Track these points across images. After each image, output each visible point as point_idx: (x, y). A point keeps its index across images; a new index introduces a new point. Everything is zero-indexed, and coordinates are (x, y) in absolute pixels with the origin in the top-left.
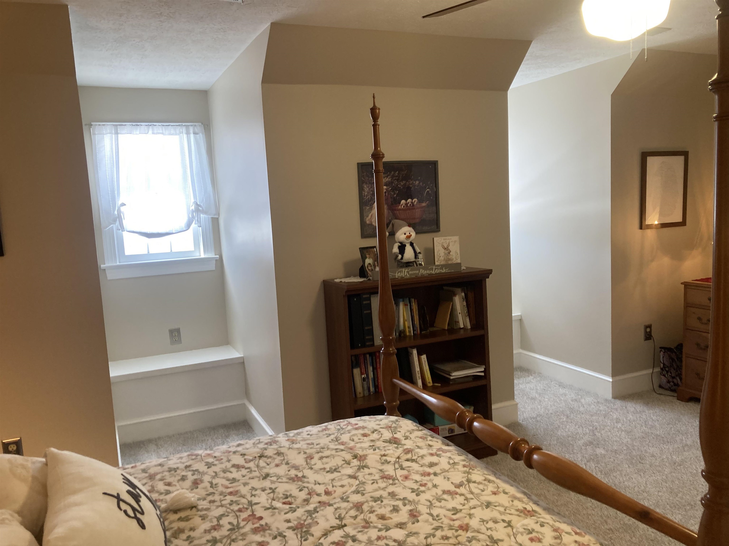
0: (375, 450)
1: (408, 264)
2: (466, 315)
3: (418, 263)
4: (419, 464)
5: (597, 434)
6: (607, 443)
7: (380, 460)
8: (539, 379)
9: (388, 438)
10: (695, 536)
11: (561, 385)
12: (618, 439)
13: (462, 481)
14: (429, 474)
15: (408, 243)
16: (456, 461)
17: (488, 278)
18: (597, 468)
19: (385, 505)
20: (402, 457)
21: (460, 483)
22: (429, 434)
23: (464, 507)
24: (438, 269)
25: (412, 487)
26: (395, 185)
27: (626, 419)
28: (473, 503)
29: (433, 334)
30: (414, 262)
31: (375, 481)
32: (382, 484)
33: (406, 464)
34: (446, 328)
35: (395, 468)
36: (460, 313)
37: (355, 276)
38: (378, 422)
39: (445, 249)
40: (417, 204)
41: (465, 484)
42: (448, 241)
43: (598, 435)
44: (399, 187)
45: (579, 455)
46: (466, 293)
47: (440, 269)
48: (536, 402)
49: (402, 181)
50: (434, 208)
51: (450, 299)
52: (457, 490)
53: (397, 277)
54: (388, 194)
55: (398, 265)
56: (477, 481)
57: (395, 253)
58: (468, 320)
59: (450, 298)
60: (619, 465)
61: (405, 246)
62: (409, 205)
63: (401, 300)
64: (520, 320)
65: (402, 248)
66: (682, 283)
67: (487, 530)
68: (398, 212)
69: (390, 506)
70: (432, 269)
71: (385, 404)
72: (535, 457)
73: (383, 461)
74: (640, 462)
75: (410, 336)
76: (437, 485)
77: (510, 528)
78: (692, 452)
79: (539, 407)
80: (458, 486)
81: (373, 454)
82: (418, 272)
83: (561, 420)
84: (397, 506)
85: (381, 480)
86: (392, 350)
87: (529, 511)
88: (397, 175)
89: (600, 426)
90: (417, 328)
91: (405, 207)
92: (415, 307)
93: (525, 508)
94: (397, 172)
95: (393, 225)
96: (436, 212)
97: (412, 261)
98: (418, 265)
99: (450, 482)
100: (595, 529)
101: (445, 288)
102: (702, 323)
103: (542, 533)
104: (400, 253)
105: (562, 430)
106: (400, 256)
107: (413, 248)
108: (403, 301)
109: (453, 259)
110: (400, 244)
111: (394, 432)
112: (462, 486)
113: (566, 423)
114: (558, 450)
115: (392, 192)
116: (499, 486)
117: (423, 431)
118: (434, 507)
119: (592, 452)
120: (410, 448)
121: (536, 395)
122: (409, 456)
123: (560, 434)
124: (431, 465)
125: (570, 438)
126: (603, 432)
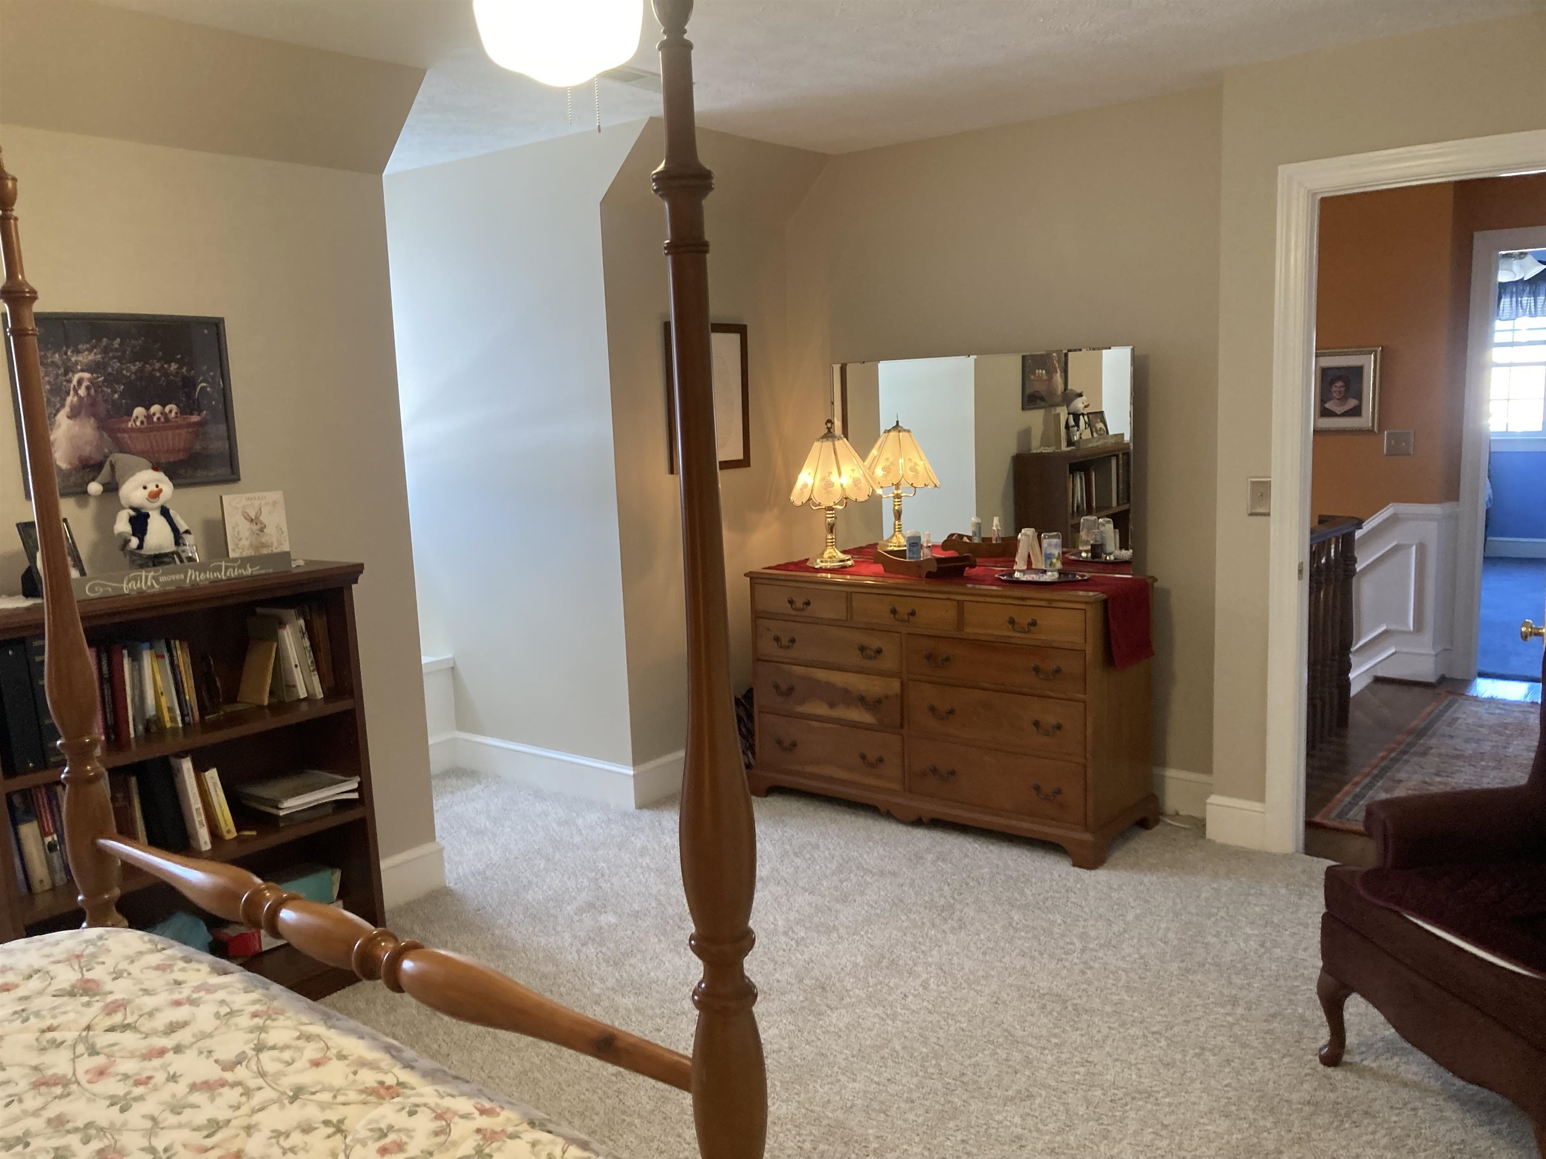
0: (26, 1020)
1: (158, 560)
2: (312, 668)
3: (183, 555)
4: (141, 1033)
5: (603, 885)
6: (622, 900)
7: (36, 1044)
8: (494, 789)
9: (66, 986)
10: (685, 1064)
11: (539, 795)
12: (643, 890)
13: (244, 1052)
14: (162, 1052)
15: (156, 509)
16: (236, 1007)
17: (356, 582)
18: (600, 954)
19: (33, 1151)
20: (97, 1024)
21: (237, 1056)
22: (180, 955)
23: (238, 1113)
24: (234, 568)
25: (111, 1093)
26: (113, 370)
27: (659, 845)
28: (258, 1099)
29: (235, 719)
30: (173, 553)
31: (16, 1098)
32: (32, 1102)
33: (102, 1040)
34: (266, 703)
35: (74, 1053)
36: (296, 666)
37: (11, 594)
38: (47, 950)
39: (252, 520)
40: (176, 417)
41: (249, 1056)
42: (257, 503)
43: (606, 886)
44: (125, 376)
45: (567, 936)
46: (309, 618)
47: (239, 567)
48: (486, 839)
49: (133, 361)
50: (223, 427)
51: (273, 636)
52: (229, 1076)
53: (126, 592)
54: (96, 391)
55: (132, 562)
56: (281, 1044)
57: (120, 534)
58: (316, 679)
59: (271, 633)
60: (641, 941)
61: (147, 516)
62: (155, 419)
63: (147, 644)
64: (453, 668)
65: (139, 522)
66: (745, 575)
67: (284, 1153)
68: (126, 435)
69: (48, 1152)
70: (219, 569)
71: (82, 901)
72: (407, 965)
73: (45, 1043)
74: (679, 927)
75: (175, 730)
76: (178, 1074)
77: (339, 1137)
78: (770, 891)
79: (491, 847)
80: (229, 1066)
81: (21, 1031)
82: (182, 576)
83: (535, 870)
84: (66, 1148)
85: (32, 1093)
86: (92, 770)
87: (389, 1088)
88: (117, 346)
89: (609, 868)
90: (192, 709)
91: (146, 423)
92: (183, 658)
93: (382, 1083)
94: (119, 340)
95: (112, 466)
96: (226, 435)
97: (167, 551)
98: (185, 560)
99: (211, 1060)
100: (590, 1079)
101: (259, 610)
102: (781, 647)
103: (408, 1130)
104: (134, 534)
105: (536, 889)
106: (134, 542)
107: (168, 521)
108: (151, 648)
109: (272, 543)
110: (132, 513)
111: (86, 966)
112: (240, 1063)
113: (544, 872)
114: (525, 932)
115: (107, 387)
116: (329, 1044)
117: (168, 952)
118: (162, 1129)
119: (592, 923)
120: (124, 999)
121: (488, 824)
122: (117, 1018)
123: (531, 900)
124: (173, 1028)
125: (551, 904)
126: (614, 880)
